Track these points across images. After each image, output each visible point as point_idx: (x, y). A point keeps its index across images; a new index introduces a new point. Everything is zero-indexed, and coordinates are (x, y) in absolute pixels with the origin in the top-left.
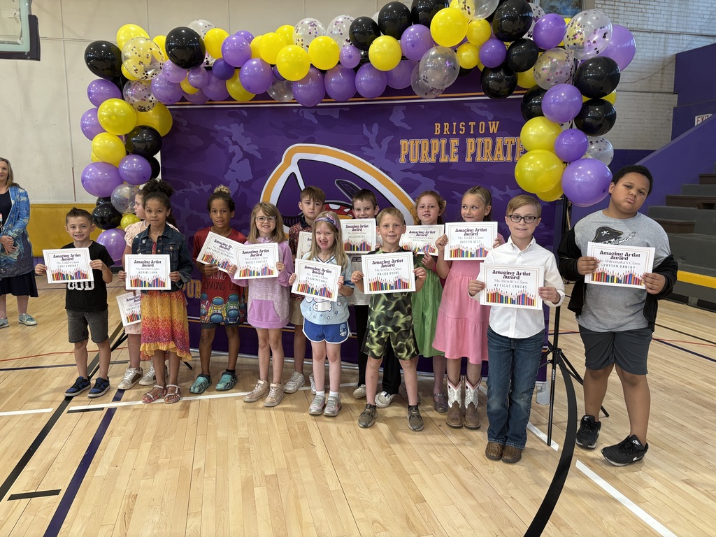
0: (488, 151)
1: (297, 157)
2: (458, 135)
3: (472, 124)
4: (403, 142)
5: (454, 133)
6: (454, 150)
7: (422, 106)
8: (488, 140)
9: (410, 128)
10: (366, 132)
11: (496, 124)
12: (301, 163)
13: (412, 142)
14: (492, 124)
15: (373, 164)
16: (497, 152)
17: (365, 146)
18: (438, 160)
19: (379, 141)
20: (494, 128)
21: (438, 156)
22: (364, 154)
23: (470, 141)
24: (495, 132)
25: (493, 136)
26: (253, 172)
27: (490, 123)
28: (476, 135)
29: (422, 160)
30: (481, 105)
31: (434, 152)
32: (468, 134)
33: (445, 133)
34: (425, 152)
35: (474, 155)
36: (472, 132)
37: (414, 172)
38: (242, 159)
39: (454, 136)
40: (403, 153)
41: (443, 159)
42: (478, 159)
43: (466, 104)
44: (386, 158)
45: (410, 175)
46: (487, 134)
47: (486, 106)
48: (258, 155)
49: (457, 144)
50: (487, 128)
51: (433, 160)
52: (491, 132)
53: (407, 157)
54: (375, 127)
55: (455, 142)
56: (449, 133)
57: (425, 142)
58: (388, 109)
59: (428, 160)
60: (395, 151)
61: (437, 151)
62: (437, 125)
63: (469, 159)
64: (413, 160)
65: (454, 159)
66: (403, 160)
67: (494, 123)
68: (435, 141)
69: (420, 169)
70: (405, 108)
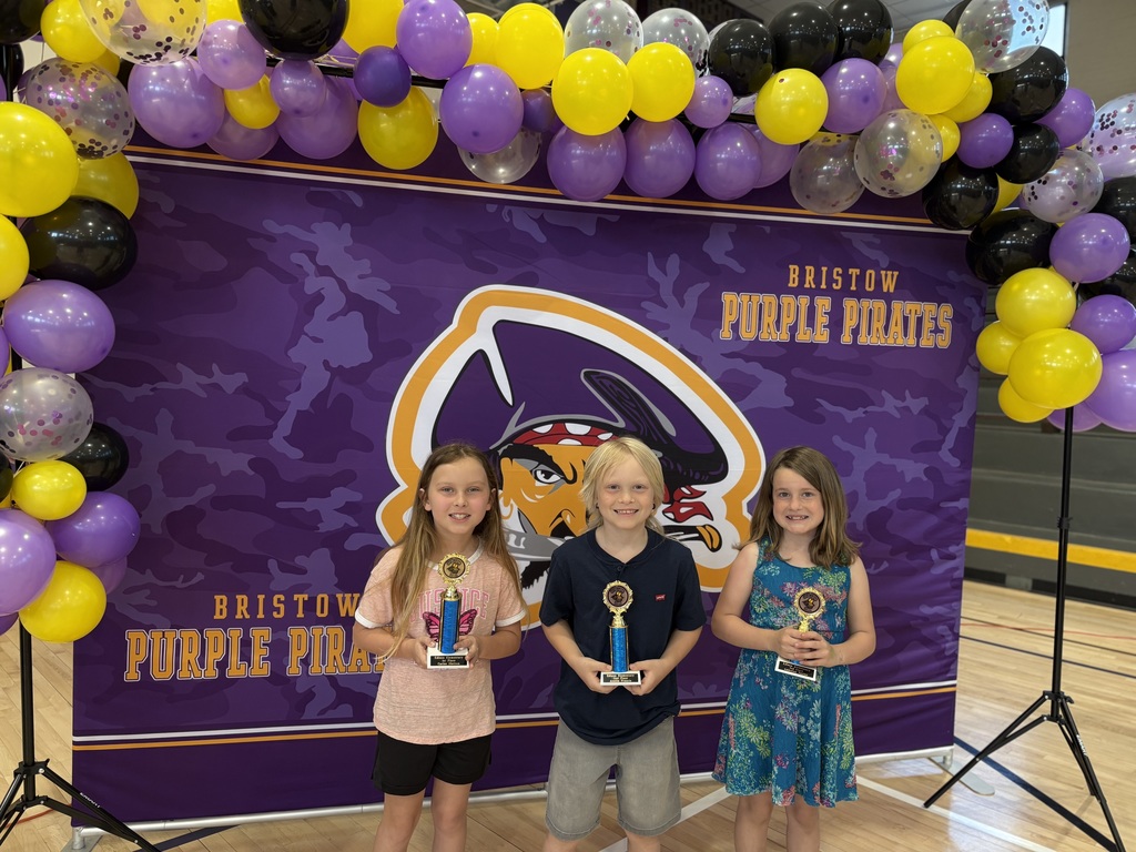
0: (878, 325)
1: (494, 314)
2: (829, 292)
3: (854, 272)
4: (728, 298)
5: (823, 286)
6: (822, 319)
7: (768, 229)
8: (880, 305)
9: (742, 270)
10: (653, 270)
11: (893, 275)
12: (503, 330)
13: (745, 297)
14: (886, 275)
15: (666, 339)
16: (892, 328)
17: (650, 300)
18: (793, 337)
19: (679, 291)
20: (889, 284)
21: (793, 329)
22: (649, 316)
23: (850, 304)
24: (892, 290)
25: (888, 298)
26: (373, 345)
27: (883, 273)
28: (860, 294)
29: (764, 337)
30: (870, 238)
31: (787, 321)
32: (846, 292)
33: (807, 286)
34: (769, 319)
35: (856, 332)
36: (853, 288)
37: (748, 359)
38: (344, 312)
39: (823, 293)
40: (728, 319)
41: (803, 336)
42: (863, 340)
43: (845, 234)
44: (692, 327)
45: (739, 364)
46: (878, 293)
47: (878, 241)
48: (390, 305)
49: (828, 308)
50: (879, 283)
51: (784, 336)
52: (885, 290)
53: (735, 327)
54: (674, 262)
55: (824, 304)
56: (813, 286)
57: (769, 299)
58: (702, 227)
59: (774, 336)
60: (710, 314)
61: (791, 321)
62: (794, 269)
63: (846, 339)
64: (747, 335)
65: (822, 336)
66: (726, 333)
67: (889, 273)
68: (787, 299)
69: (759, 352)
70: (733, 228)
